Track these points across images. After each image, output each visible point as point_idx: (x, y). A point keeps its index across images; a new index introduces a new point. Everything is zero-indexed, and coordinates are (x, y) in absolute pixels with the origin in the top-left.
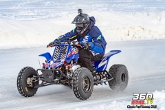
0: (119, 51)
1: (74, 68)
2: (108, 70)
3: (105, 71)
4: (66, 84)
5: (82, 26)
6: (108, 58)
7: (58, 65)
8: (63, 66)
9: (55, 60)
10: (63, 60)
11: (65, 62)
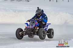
0: (50, 24)
2: (47, 30)
5: (39, 13)
6: (47, 26)
11: (35, 26)
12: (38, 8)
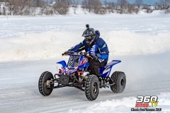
0: (120, 61)
1: (85, 74)
2: (110, 76)
3: (108, 77)
4: (78, 87)
6: (111, 67)
7: (72, 71)
8: (76, 73)
9: (69, 67)
10: (76, 68)
11: (78, 69)
12: (87, 26)
